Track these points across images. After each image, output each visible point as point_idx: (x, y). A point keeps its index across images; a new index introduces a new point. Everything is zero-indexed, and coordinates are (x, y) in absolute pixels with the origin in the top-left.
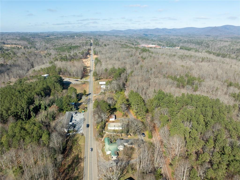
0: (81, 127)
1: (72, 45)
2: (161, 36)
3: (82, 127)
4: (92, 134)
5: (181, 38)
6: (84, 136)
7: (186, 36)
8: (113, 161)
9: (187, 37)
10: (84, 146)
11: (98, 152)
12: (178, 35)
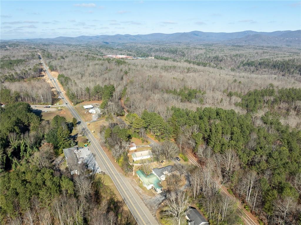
0: (95, 165)
1: (10, 58)
2: (127, 45)
3: (97, 164)
4: (115, 170)
5: (151, 46)
6: (106, 175)
7: (155, 44)
8: (159, 194)
9: (158, 45)
10: (114, 186)
11: (136, 189)
12: (146, 43)
